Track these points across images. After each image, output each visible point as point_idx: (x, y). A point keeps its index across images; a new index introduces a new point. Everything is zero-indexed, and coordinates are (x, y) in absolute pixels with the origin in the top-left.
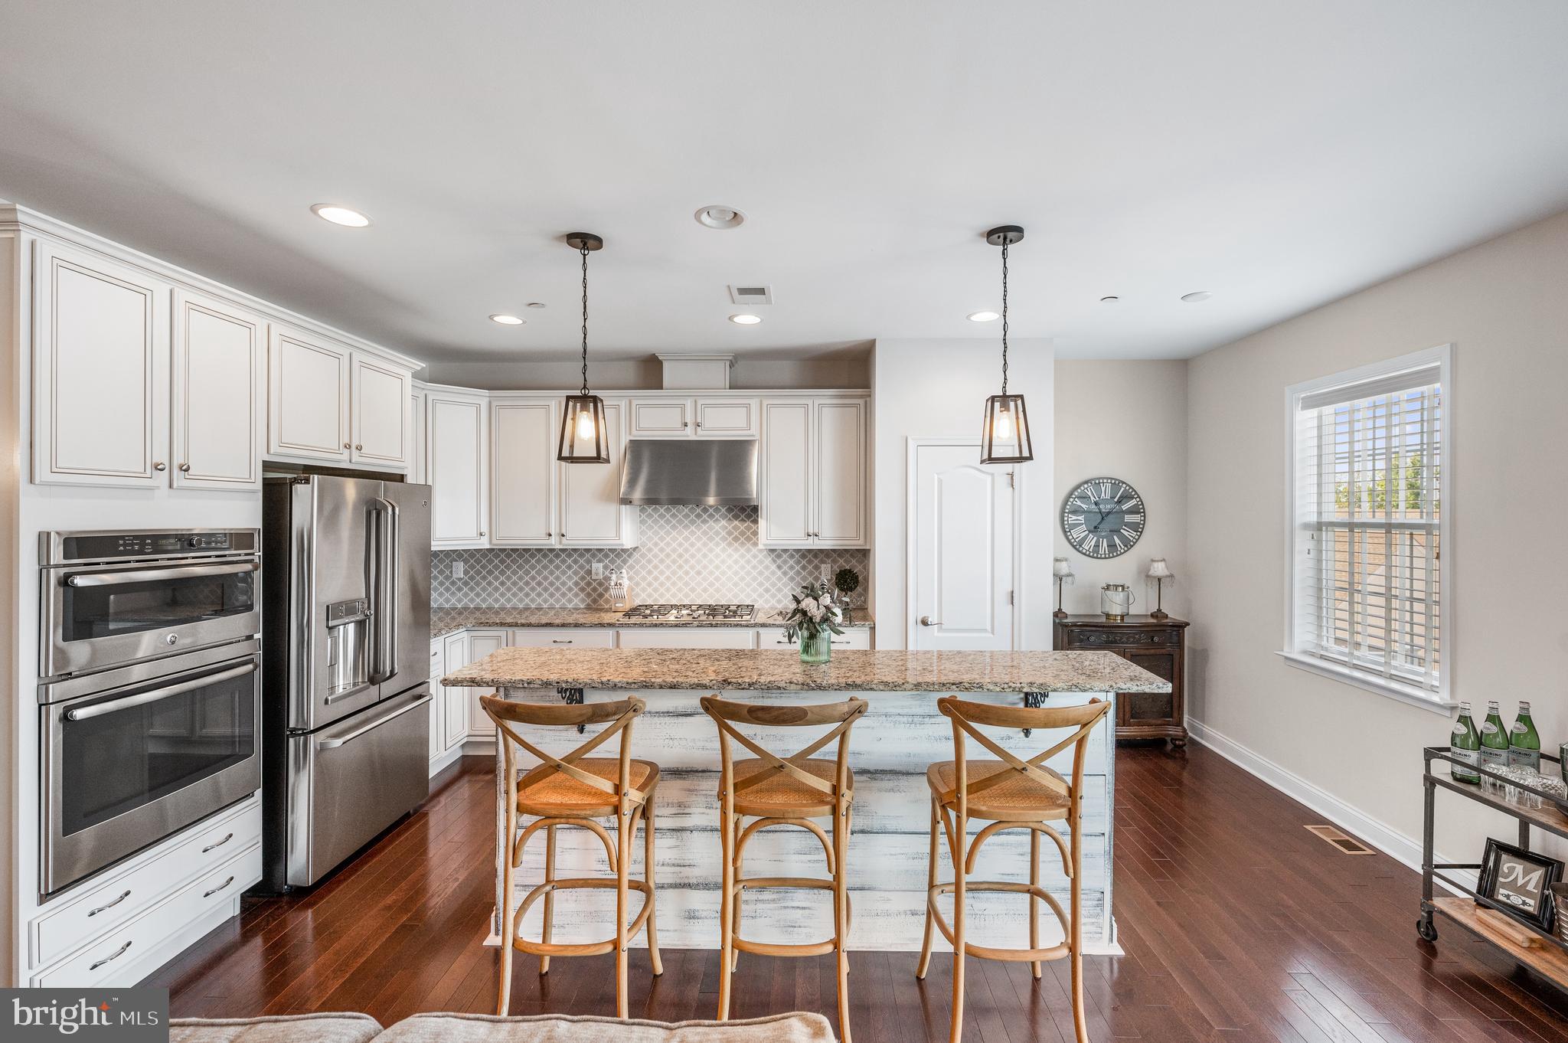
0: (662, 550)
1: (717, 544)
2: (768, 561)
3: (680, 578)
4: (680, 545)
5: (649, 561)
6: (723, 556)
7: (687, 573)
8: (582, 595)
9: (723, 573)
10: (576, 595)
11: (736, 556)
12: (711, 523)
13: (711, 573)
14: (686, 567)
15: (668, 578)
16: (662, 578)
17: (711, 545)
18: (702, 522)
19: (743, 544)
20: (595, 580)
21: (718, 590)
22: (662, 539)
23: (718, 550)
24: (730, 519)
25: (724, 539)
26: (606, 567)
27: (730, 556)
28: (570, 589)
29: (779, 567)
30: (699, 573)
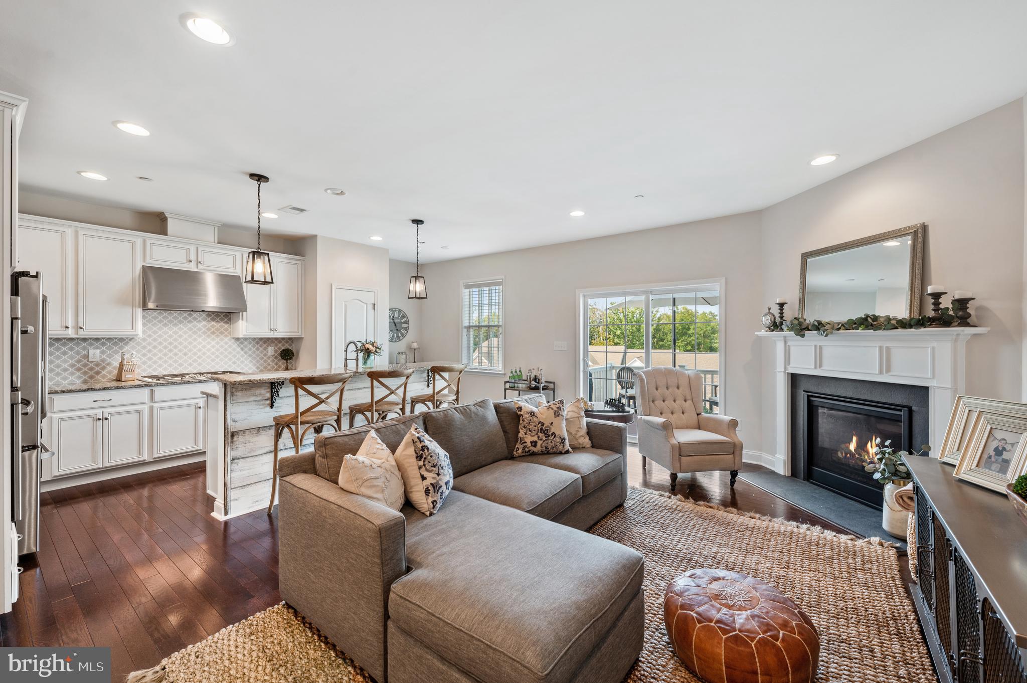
0: (155, 340)
1: (200, 336)
2: (235, 346)
3: (171, 358)
4: (171, 336)
5: (144, 347)
6: (204, 343)
7: (176, 354)
8: (78, 374)
9: (204, 354)
10: (72, 374)
11: (213, 343)
12: (195, 323)
13: (195, 354)
14: (175, 351)
15: (160, 358)
16: (155, 359)
17: (195, 336)
18: (188, 322)
19: (218, 336)
20: (92, 362)
21: (200, 364)
22: (155, 333)
23: (200, 340)
24: (209, 321)
25: (204, 333)
26: (103, 352)
27: (209, 343)
28: (65, 370)
29: (242, 349)
30: (185, 354)
